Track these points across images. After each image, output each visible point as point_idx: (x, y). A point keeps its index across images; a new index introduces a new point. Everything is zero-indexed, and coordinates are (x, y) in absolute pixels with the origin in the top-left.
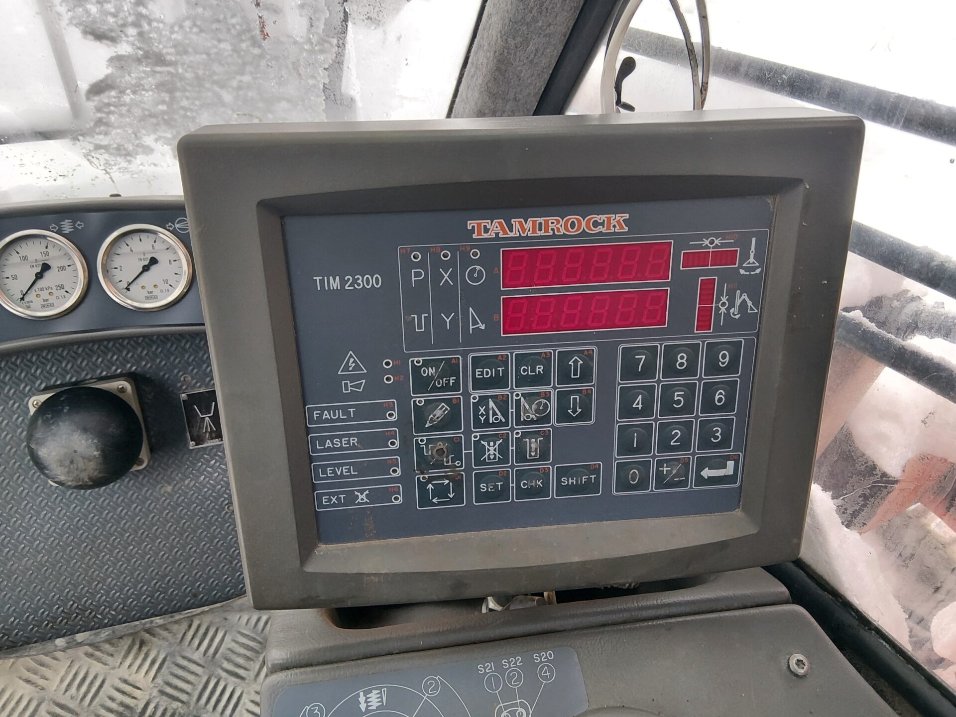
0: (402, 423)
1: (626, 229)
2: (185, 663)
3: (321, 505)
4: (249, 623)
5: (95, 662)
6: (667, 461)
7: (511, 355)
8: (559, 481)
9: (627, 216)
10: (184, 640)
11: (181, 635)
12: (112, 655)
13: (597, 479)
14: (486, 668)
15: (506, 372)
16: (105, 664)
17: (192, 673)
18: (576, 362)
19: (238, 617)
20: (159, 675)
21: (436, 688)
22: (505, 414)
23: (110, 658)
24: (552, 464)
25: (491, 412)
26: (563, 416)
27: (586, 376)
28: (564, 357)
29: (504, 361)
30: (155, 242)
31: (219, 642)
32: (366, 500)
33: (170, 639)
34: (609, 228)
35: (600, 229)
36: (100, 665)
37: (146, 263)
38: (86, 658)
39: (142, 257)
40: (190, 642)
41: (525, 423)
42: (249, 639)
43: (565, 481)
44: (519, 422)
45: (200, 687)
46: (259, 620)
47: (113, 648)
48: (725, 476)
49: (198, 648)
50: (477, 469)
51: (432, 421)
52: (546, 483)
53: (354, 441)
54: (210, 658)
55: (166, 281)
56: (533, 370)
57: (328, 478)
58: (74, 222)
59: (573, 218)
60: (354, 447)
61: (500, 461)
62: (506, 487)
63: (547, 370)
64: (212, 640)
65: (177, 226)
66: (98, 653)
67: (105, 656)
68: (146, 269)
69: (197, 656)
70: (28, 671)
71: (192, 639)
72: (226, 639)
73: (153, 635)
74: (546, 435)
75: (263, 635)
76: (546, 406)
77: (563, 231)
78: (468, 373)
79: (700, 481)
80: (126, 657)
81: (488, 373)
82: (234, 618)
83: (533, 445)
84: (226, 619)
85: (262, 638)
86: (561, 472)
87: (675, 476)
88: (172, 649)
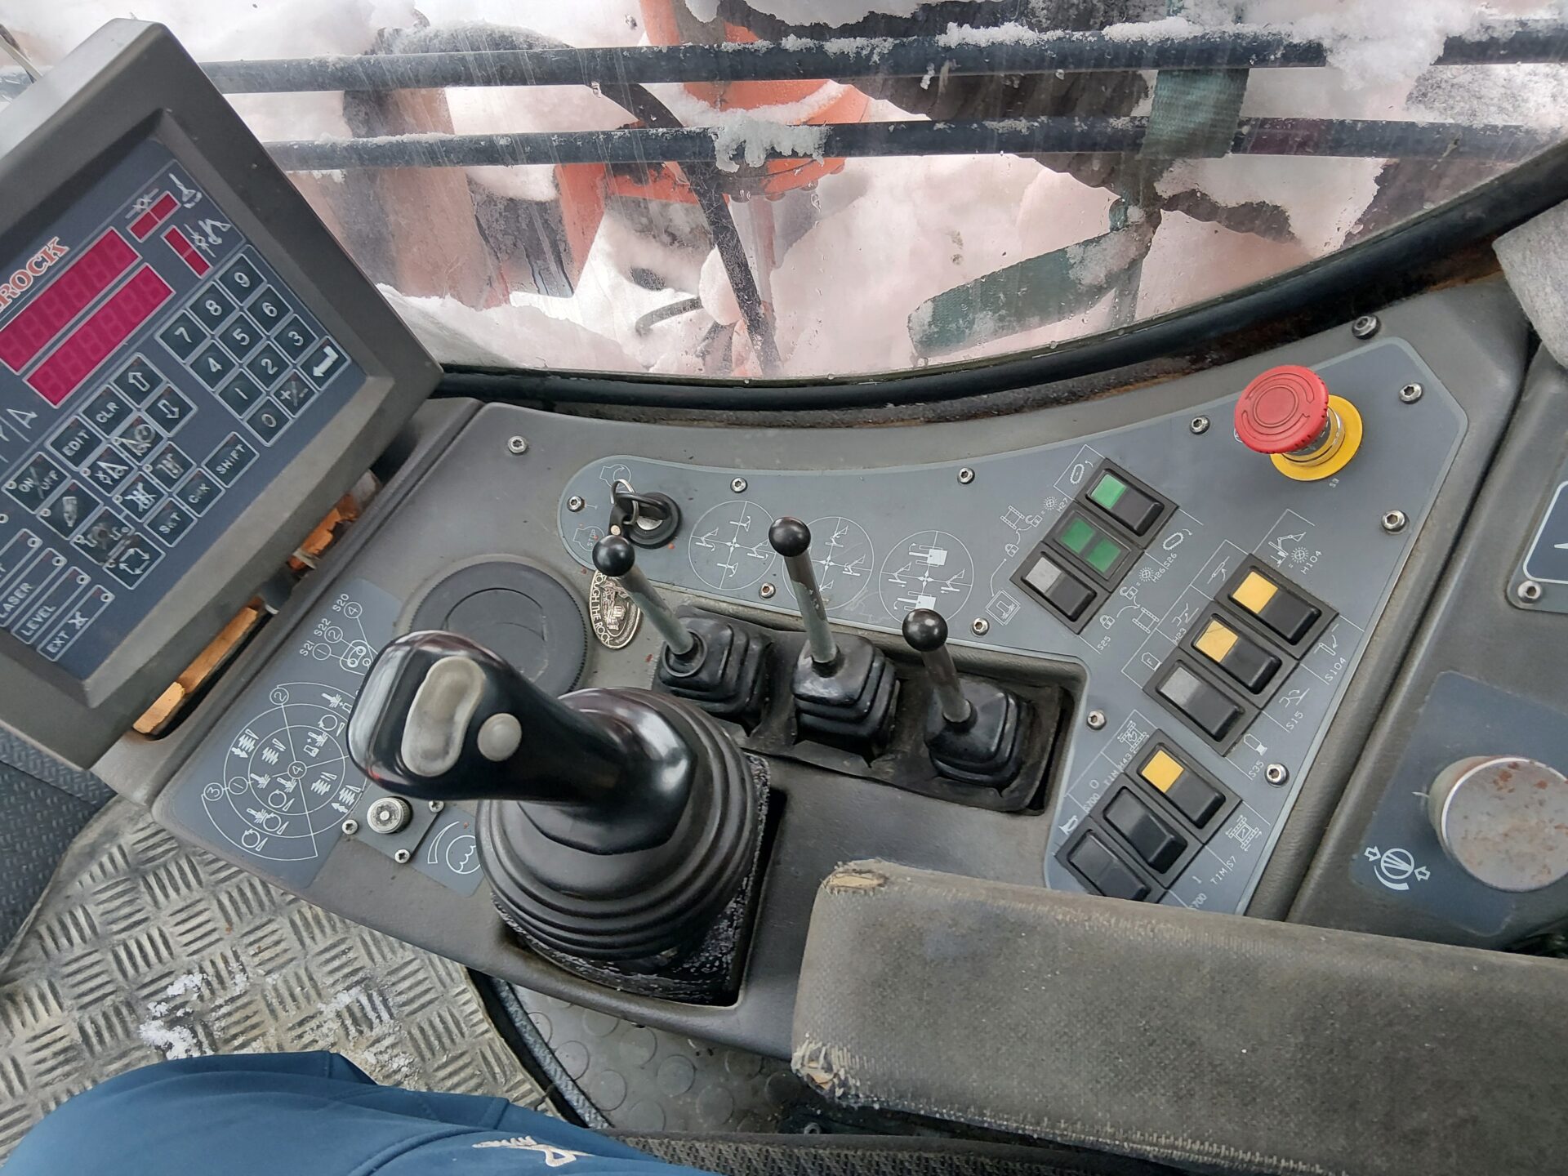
0: (49, 540)
1: (67, 248)
2: (75, 966)
3: (53, 655)
6: (281, 388)
7: (79, 415)
8: (217, 474)
9: (57, 239)
13: (244, 446)
14: (307, 648)
15: (88, 432)
17: (92, 965)
18: (135, 377)
20: (62, 1000)
21: (284, 694)
22: (122, 462)
24: (199, 466)
25: (110, 472)
26: (168, 424)
27: (154, 381)
28: (121, 381)
29: (78, 425)
32: (83, 620)
34: (52, 259)
35: (45, 266)
41: (145, 455)
43: (221, 470)
44: (139, 459)
45: (114, 966)
48: (334, 363)
50: (145, 521)
51: (70, 518)
52: (209, 483)
53: (25, 587)
54: (94, 939)
56: (108, 411)
57: (36, 631)
59: (16, 275)
60: (31, 591)
61: (157, 499)
62: (181, 513)
63: (119, 402)
69: (78, 951)
74: (169, 449)
76: (147, 429)
77: (18, 292)
78: (60, 459)
79: (319, 381)
81: (75, 445)
83: (168, 464)
86: (212, 465)
87: (298, 394)
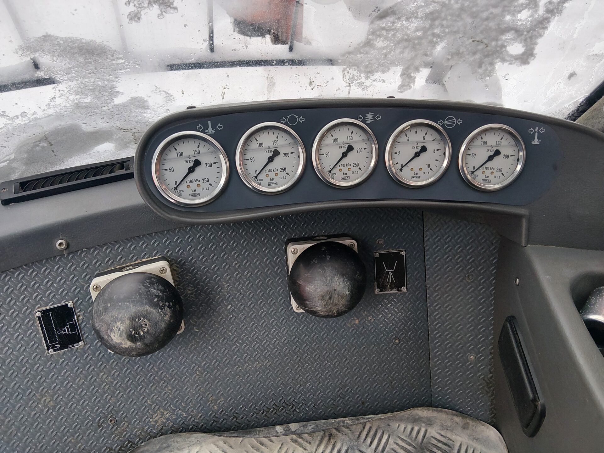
4: (405, 431)
5: (298, 447)
10: (360, 438)
11: (358, 434)
12: (310, 443)
16: (305, 449)
19: (398, 425)
23: (308, 444)
30: (426, 134)
31: (385, 442)
33: (350, 435)
36: (302, 449)
37: (418, 150)
38: (292, 443)
39: (415, 145)
40: (365, 440)
42: (407, 444)
46: (412, 429)
47: (310, 438)
49: (370, 445)
55: (428, 166)
58: (374, 115)
64: (380, 440)
65: (446, 122)
66: (299, 440)
67: (305, 443)
68: (417, 155)
70: (253, 448)
71: (366, 437)
72: (390, 441)
73: (339, 431)
75: (416, 442)
80: (319, 445)
82: (395, 425)
84: (389, 426)
85: (415, 444)
88: (352, 443)
